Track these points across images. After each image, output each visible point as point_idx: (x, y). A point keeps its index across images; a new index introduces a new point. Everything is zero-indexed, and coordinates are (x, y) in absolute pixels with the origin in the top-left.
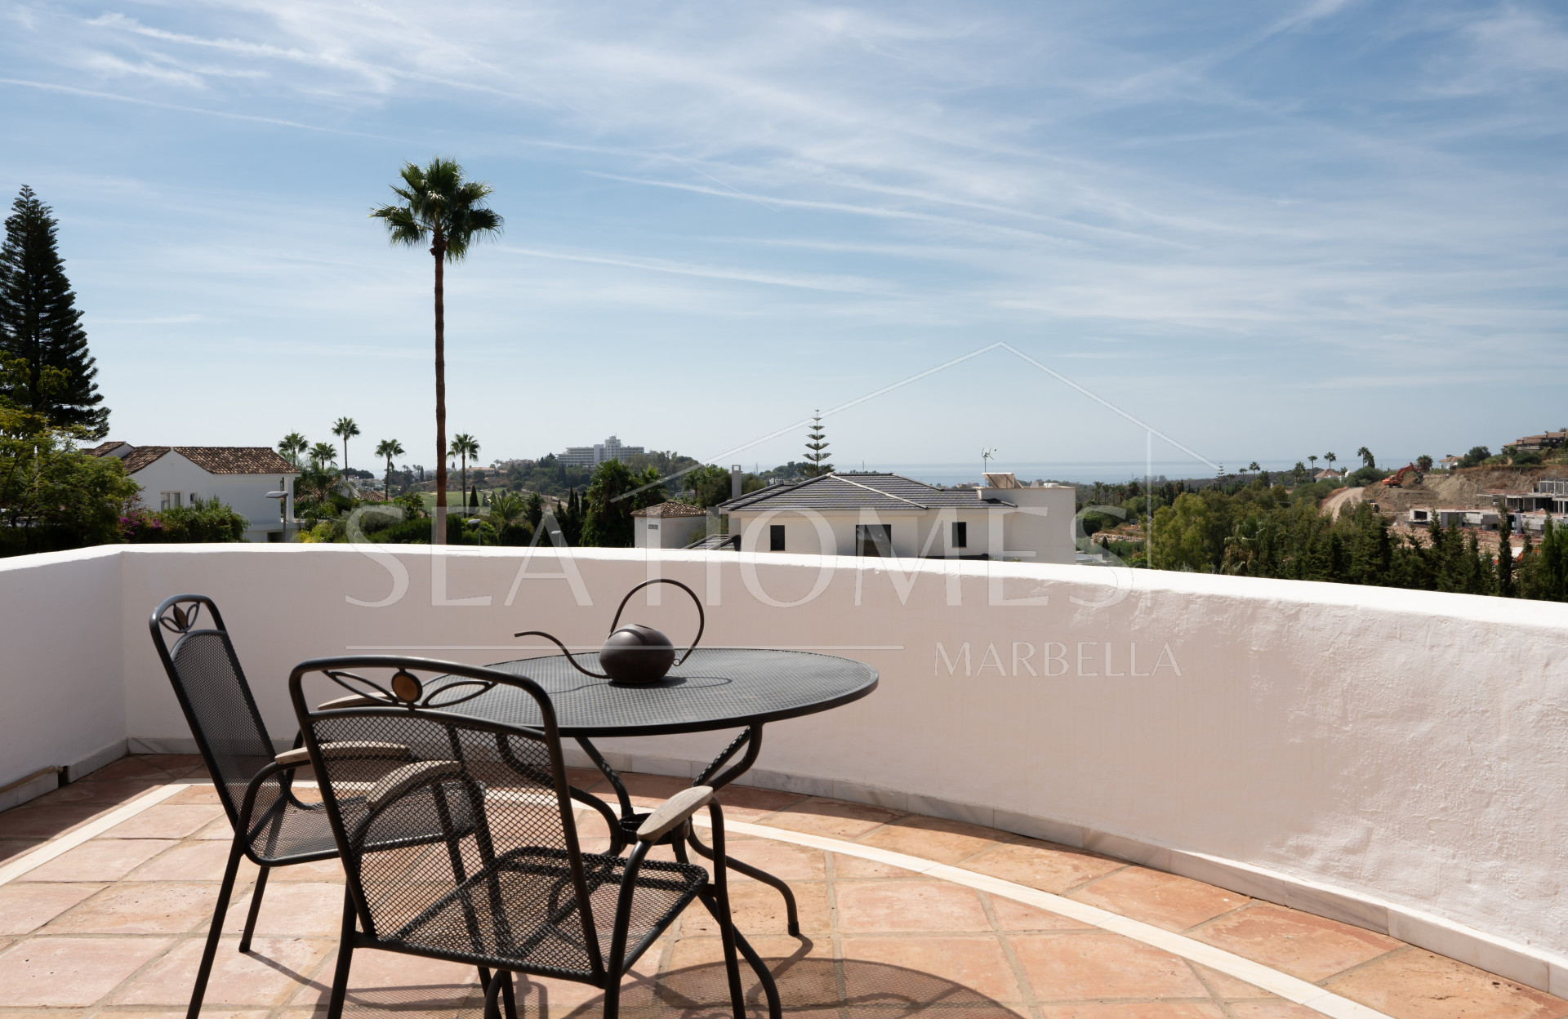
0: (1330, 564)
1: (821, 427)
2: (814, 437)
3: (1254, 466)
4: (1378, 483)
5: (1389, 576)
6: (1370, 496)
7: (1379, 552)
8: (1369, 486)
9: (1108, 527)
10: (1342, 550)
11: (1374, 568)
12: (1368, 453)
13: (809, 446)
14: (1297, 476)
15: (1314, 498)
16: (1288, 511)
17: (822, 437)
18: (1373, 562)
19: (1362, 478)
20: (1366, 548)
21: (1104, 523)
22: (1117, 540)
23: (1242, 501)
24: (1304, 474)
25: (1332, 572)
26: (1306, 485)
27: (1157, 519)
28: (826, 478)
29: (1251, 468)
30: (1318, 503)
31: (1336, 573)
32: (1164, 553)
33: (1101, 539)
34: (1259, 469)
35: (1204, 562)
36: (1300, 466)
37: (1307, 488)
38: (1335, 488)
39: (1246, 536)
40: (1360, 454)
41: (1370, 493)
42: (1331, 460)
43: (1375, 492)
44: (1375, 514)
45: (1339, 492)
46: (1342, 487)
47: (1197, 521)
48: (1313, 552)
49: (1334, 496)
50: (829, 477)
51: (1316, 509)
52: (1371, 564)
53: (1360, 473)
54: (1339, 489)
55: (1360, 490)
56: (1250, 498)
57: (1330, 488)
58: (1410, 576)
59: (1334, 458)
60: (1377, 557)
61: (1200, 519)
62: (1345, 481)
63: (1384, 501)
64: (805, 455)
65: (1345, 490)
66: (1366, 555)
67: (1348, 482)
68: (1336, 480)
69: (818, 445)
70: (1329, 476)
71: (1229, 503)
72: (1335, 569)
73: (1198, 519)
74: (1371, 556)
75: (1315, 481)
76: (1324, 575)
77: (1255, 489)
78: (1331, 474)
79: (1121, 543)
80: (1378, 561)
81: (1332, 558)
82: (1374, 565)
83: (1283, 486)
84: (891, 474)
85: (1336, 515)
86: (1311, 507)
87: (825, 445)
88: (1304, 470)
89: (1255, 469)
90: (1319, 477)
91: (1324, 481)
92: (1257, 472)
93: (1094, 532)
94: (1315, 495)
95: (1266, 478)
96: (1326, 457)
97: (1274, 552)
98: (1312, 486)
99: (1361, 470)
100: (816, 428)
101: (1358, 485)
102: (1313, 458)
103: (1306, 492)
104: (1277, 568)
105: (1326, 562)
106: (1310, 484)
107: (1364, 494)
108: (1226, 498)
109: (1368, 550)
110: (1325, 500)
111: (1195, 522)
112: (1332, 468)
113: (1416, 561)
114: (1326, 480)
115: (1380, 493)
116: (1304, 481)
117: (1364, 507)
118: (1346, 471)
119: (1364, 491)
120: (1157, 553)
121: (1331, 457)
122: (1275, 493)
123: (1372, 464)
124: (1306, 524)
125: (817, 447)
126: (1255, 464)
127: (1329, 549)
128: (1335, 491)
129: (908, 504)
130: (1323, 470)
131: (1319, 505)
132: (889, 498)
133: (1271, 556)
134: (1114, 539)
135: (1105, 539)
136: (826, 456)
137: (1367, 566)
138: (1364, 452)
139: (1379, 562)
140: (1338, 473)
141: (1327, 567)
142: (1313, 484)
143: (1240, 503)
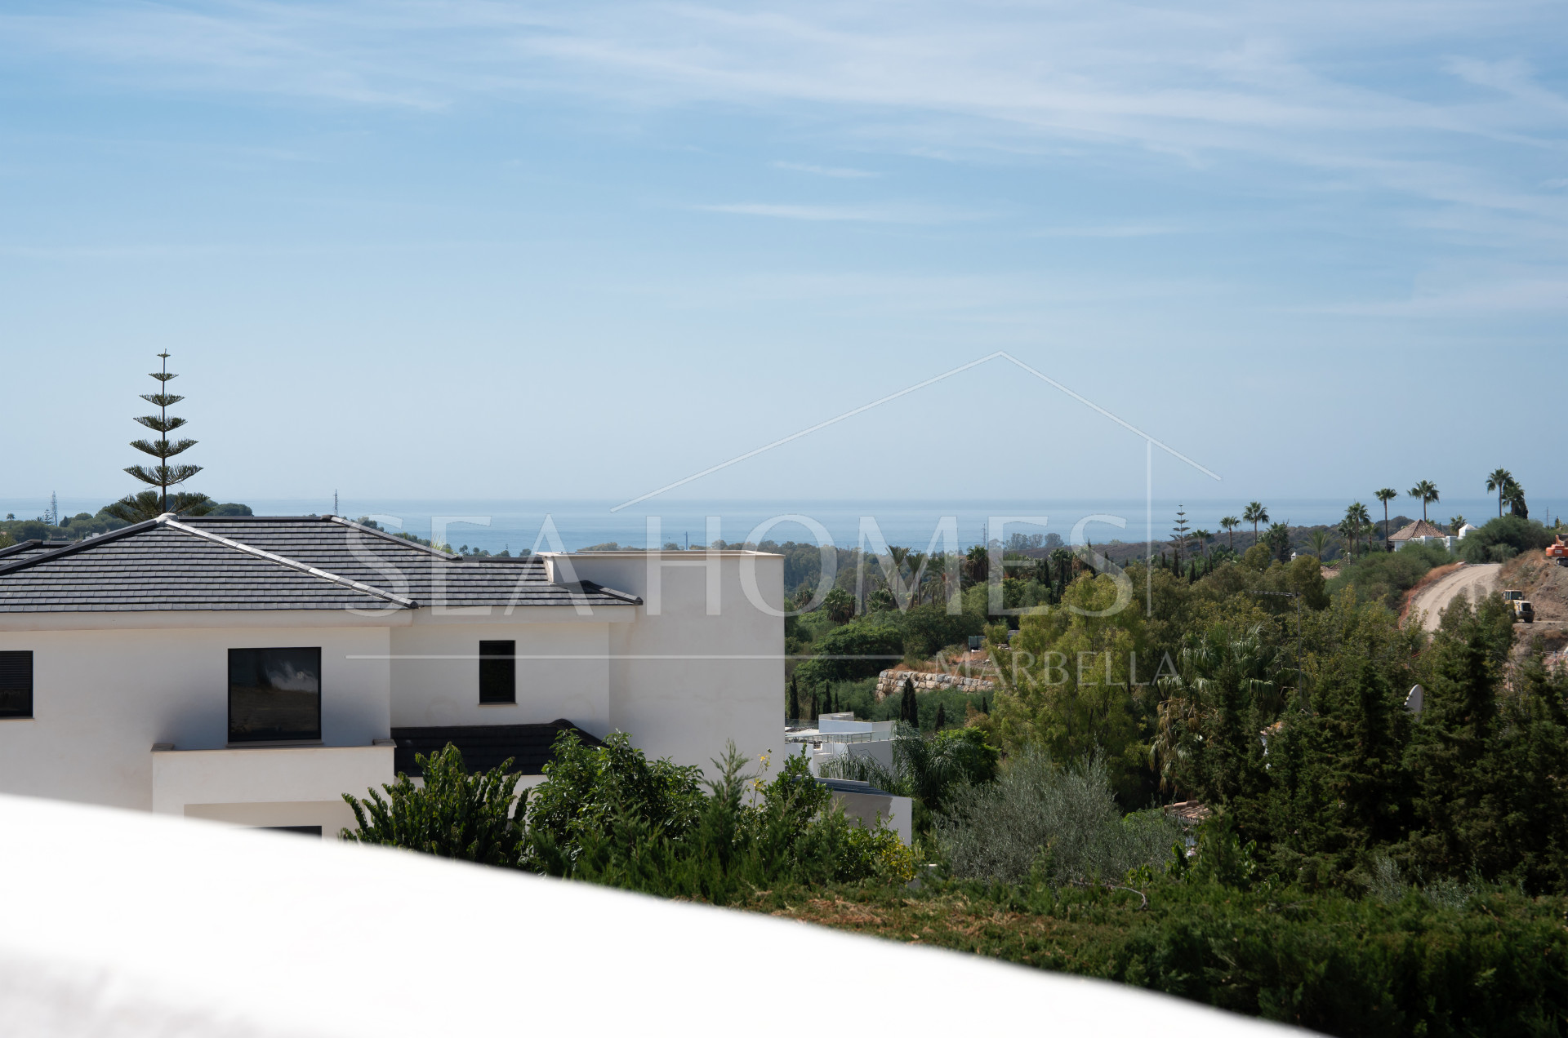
0: (1357, 739)
1: (173, 399)
2: (154, 423)
3: (1256, 513)
4: (1532, 554)
5: (1485, 771)
6: (1513, 585)
7: (1467, 713)
8: (1511, 561)
9: (919, 655)
10: (1384, 707)
11: (1456, 750)
12: (1510, 483)
13: (141, 446)
14: (1351, 536)
15: (1386, 587)
16: (1323, 616)
17: (176, 423)
18: (1454, 735)
19: (1496, 542)
20: (1438, 701)
21: (907, 645)
22: (936, 688)
23: (1216, 592)
24: (1367, 531)
25: (1362, 760)
26: (1371, 556)
27: (1026, 634)
28: (154, 526)
29: (1248, 517)
30: (1396, 598)
31: (1370, 761)
32: (1040, 716)
33: (901, 683)
34: (1265, 518)
35: (1135, 739)
36: (1357, 512)
37: (1371, 564)
38: (1434, 565)
39: (1205, 676)
40: (1491, 486)
41: (1514, 577)
42: (1427, 499)
43: (1526, 574)
44: (1520, 625)
45: (1445, 574)
46: (1451, 562)
47: (1117, 640)
48: (1324, 710)
49: (1433, 582)
50: (163, 524)
51: (1391, 615)
52: (1446, 741)
53: (1494, 531)
54: (1444, 568)
55: (1493, 569)
56: (1236, 585)
57: (1423, 564)
58: (1532, 769)
59: (1434, 495)
60: (1463, 724)
61: (1122, 636)
62: (1458, 547)
63: (1544, 597)
64: (129, 471)
65: (1457, 570)
66: (1439, 718)
67: (1465, 551)
68: (1439, 547)
69: (165, 443)
70: (1423, 537)
71: (1189, 597)
72: (1369, 753)
73: (1119, 634)
74: (1452, 721)
75: (1390, 547)
76: (1345, 767)
77: (1251, 564)
78: (1427, 532)
79: (945, 695)
80: (1465, 733)
81: (1364, 726)
82: (1456, 742)
83: (1315, 560)
84: (328, 519)
85: (1433, 624)
86: (1376, 609)
87: (184, 445)
88: (1367, 522)
89: (1257, 519)
90: (1400, 537)
91: (1411, 547)
92: (1263, 527)
93: (883, 669)
94: (1390, 580)
95: (1281, 541)
96: (1416, 493)
97: (1238, 713)
98: (1383, 560)
99: (1495, 522)
100: (162, 400)
101: (1487, 558)
102: (1387, 495)
103: (1368, 574)
104: (1244, 750)
105: (1351, 736)
106: (1380, 554)
107: (1500, 579)
108: (1183, 587)
109: (1444, 706)
110: (1412, 593)
111: (1111, 644)
112: (1430, 518)
113: (1549, 734)
114: (1417, 544)
115: (1536, 578)
116: (1367, 549)
117: (1495, 608)
118: (1463, 525)
119: (1501, 573)
120: (1024, 717)
121: (1427, 492)
122: (1298, 575)
123: (1520, 510)
124: (1364, 648)
125: (163, 450)
126: (1256, 506)
127: (1355, 704)
128: (1434, 572)
129: (365, 594)
130: (1412, 521)
131: (1397, 604)
132: (316, 581)
133: (1232, 720)
134: (930, 684)
135: (909, 683)
136: (188, 472)
137: (1441, 746)
138: (1502, 481)
139: (1465, 736)
140: (1440, 528)
141: (1349, 747)
142: (1386, 553)
143: (1212, 597)
